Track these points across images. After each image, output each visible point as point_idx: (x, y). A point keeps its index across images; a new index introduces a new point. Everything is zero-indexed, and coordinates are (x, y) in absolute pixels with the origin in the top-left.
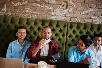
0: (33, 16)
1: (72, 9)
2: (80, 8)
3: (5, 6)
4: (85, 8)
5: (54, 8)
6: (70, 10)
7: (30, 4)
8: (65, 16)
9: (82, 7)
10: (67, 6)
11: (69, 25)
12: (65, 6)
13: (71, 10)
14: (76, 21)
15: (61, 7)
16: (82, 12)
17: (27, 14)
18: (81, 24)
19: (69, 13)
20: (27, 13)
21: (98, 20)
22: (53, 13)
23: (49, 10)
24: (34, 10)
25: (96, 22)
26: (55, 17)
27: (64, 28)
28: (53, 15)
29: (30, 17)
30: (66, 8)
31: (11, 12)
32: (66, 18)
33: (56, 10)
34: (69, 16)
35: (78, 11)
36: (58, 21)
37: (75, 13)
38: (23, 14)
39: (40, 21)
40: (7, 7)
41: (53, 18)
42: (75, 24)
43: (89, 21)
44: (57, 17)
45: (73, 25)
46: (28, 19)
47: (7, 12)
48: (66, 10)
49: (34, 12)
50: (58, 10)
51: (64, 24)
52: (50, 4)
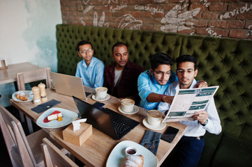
0: (135, 26)
1: (200, 9)
2: (217, 6)
3: (104, 13)
4: (232, 4)
5: (165, 11)
6: (195, 12)
7: (131, 7)
8: (185, 25)
9: (222, 4)
10: (190, 4)
11: (186, 42)
12: (186, 5)
13: (197, 11)
14: (209, 35)
15: (177, 6)
16: (224, 14)
17: (127, 24)
19: (194, 17)
20: (126, 22)
22: (163, 21)
23: (158, 16)
24: (137, 17)
26: (167, 27)
27: (175, 48)
28: (163, 24)
29: (131, 28)
30: (188, 9)
31: (110, 21)
32: (187, 28)
33: (169, 13)
34: (192, 24)
35: (213, 11)
37: (206, 18)
38: (122, 23)
40: (106, 15)
42: (198, 41)
43: (240, 35)
44: (170, 27)
47: (105, 22)
48: (187, 12)
49: (136, 21)
50: (172, 12)
51: (175, 40)
52: (159, 3)
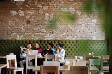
0: (36, 39)
3: (22, 35)
4: (62, 33)
5: (46, 34)
7: (34, 33)
10: (52, 33)
11: (54, 42)
12: (51, 33)
13: (54, 34)
15: (49, 33)
16: (61, 35)
18: (60, 41)
19: (54, 36)
20: (32, 38)
21: (70, 38)
22: (45, 37)
23: (44, 36)
24: (36, 36)
25: (69, 39)
26: (47, 39)
29: (34, 40)
30: (52, 34)
31: (25, 38)
32: (53, 38)
35: (59, 34)
36: (48, 40)
37: (57, 36)
39: (39, 41)
41: (46, 39)
43: (65, 39)
45: (56, 41)
46: (33, 41)
47: (23, 38)
50: (48, 35)
52: (44, 32)
